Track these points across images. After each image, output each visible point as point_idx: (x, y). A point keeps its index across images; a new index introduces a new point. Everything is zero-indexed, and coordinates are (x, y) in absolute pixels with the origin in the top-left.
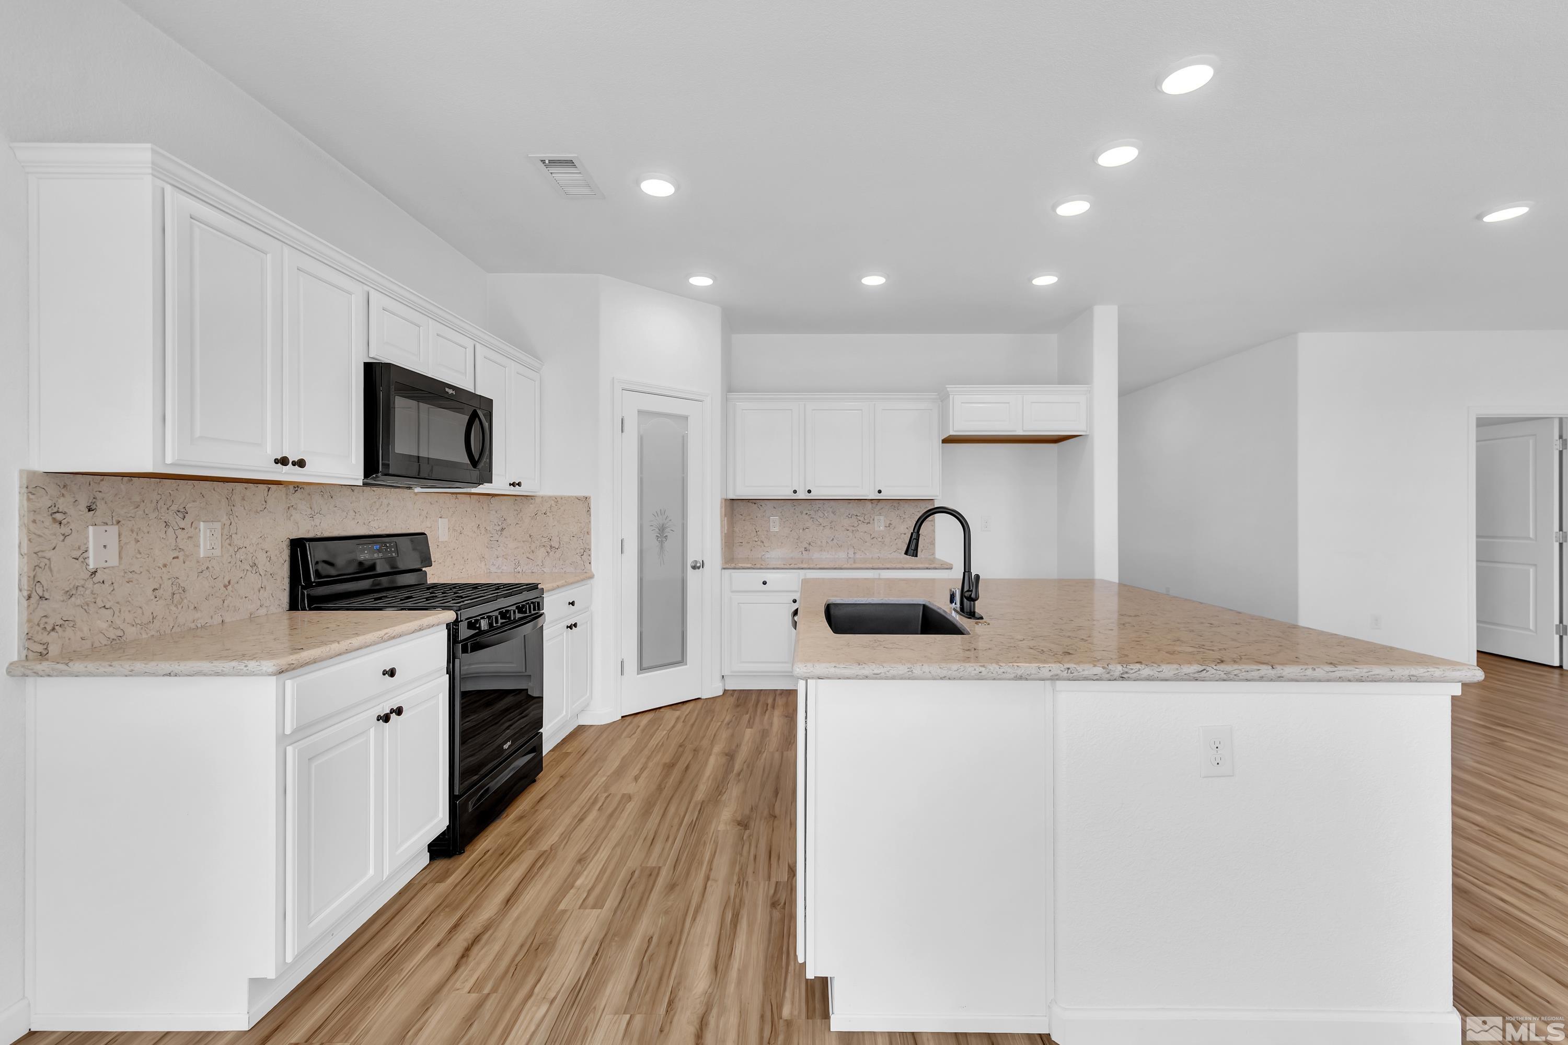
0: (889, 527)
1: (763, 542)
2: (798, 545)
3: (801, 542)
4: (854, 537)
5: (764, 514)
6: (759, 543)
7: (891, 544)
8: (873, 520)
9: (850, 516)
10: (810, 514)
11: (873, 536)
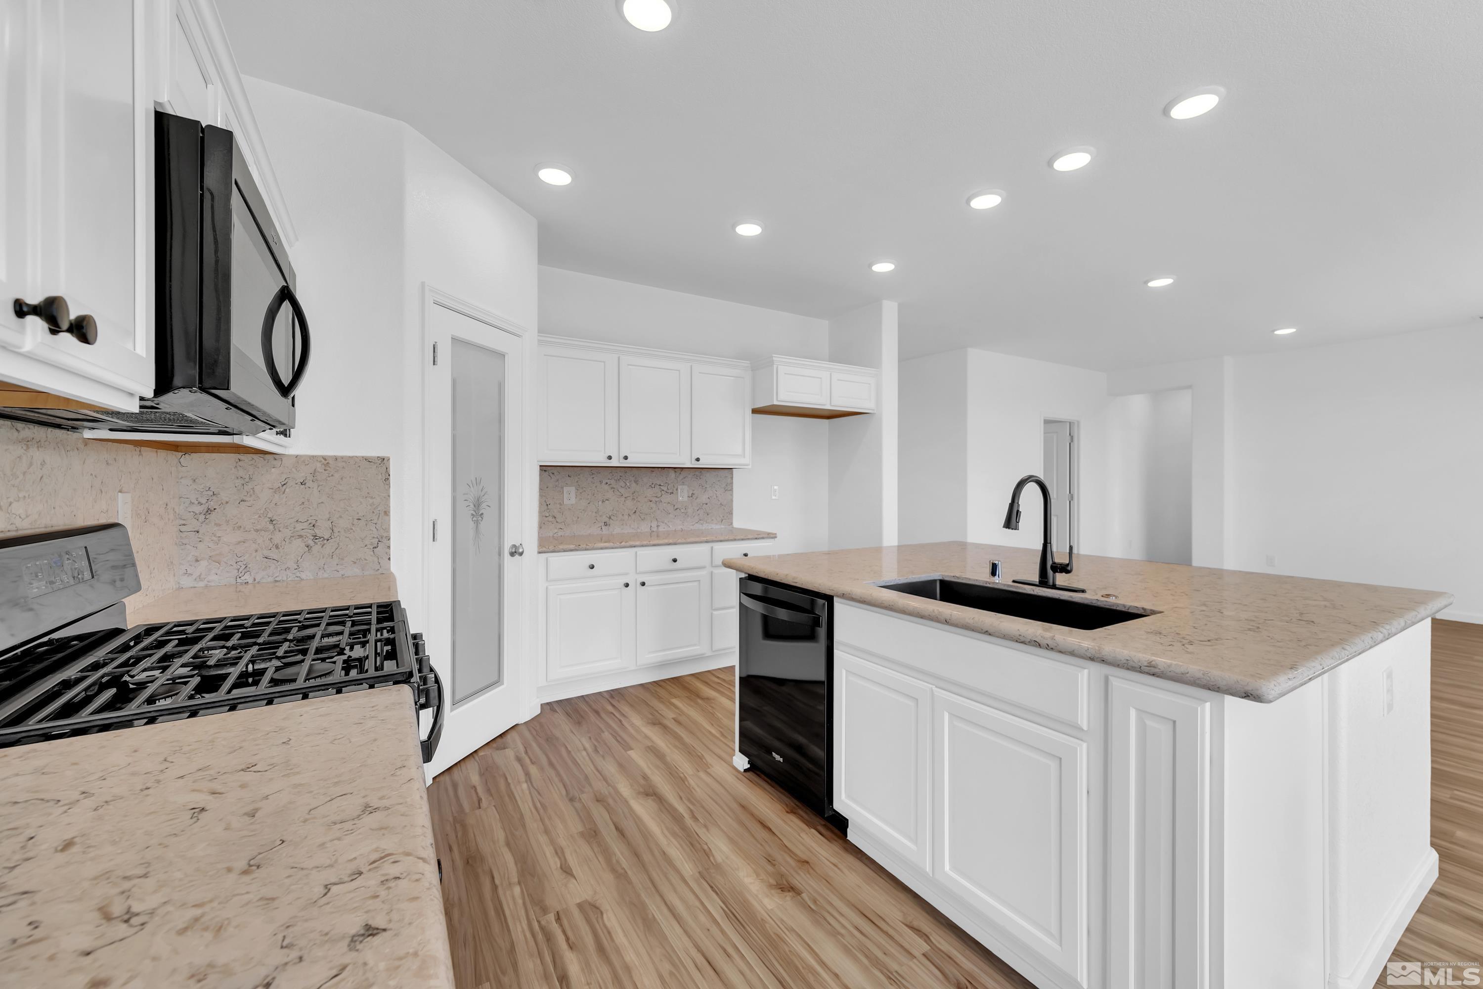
0: (692, 497)
1: (555, 518)
2: (597, 520)
3: (601, 516)
4: (657, 508)
5: (557, 483)
6: (550, 519)
7: (694, 515)
8: (677, 489)
9: (653, 486)
10: (610, 484)
11: (676, 507)
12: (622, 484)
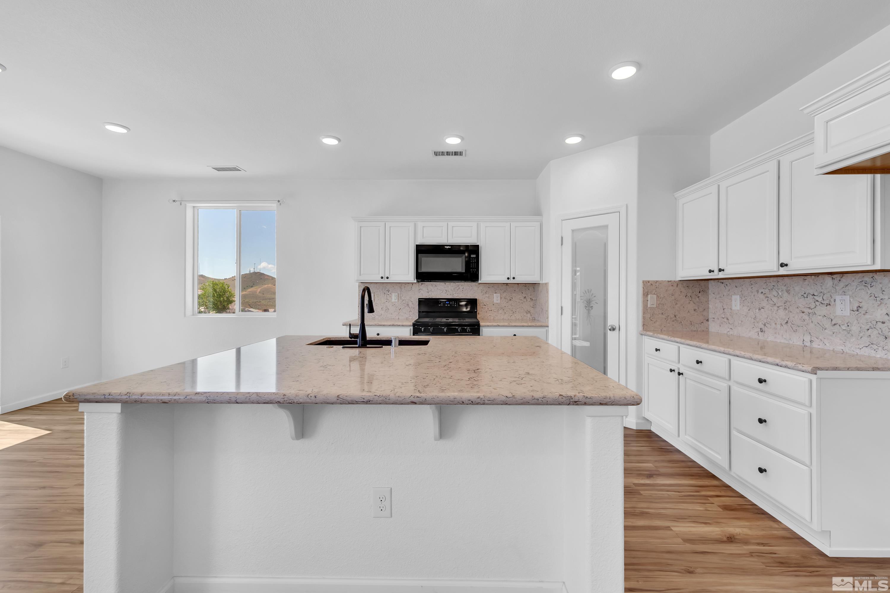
0: (858, 310)
1: (728, 320)
2: (754, 325)
3: (758, 322)
4: (810, 321)
5: (729, 293)
6: (725, 320)
7: (861, 335)
8: (835, 300)
9: (805, 296)
10: (765, 294)
11: (833, 322)
12: (775, 293)
